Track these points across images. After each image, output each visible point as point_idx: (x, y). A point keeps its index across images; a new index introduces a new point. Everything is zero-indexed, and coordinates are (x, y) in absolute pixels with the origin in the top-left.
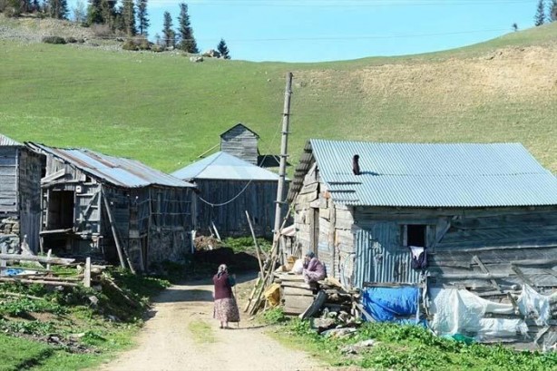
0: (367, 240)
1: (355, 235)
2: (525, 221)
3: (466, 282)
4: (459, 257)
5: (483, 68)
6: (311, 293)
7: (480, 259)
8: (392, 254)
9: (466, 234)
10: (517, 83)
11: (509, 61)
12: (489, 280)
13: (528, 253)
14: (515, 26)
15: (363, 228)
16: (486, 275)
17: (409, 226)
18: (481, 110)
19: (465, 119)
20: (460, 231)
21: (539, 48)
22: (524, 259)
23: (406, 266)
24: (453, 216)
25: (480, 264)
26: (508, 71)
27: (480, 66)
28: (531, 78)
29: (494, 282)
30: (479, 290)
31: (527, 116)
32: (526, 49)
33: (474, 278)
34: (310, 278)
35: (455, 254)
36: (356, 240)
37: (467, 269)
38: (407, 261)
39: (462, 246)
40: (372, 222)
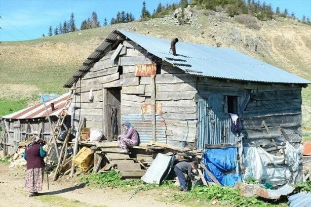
0: (205, 108)
1: (197, 103)
2: (285, 95)
3: (260, 141)
4: (256, 121)
5: (39, 50)
6: (128, 157)
7: (266, 123)
8: (220, 120)
9: (259, 104)
10: (56, 57)
11: (50, 47)
12: (270, 139)
13: (288, 119)
14: (44, 35)
15: (203, 98)
16: (270, 135)
17: (228, 97)
18: (41, 68)
19: (34, 72)
20: (255, 101)
21: (63, 44)
22: (286, 123)
23: (228, 129)
24: (251, 90)
25: (266, 128)
26: (51, 52)
27: (37, 48)
28: (62, 56)
29: (273, 140)
30: (266, 147)
31: (63, 72)
32: (57, 43)
33: (264, 138)
34: (126, 144)
35: (254, 119)
36: (198, 108)
37: (260, 131)
38: (228, 126)
39: (257, 113)
40: (208, 93)
